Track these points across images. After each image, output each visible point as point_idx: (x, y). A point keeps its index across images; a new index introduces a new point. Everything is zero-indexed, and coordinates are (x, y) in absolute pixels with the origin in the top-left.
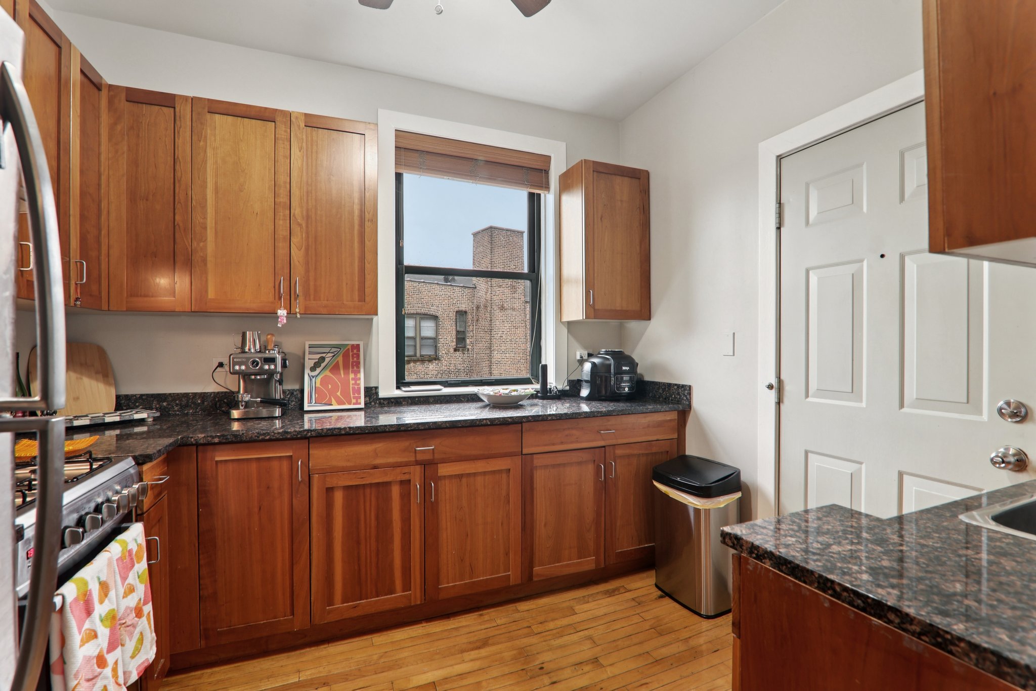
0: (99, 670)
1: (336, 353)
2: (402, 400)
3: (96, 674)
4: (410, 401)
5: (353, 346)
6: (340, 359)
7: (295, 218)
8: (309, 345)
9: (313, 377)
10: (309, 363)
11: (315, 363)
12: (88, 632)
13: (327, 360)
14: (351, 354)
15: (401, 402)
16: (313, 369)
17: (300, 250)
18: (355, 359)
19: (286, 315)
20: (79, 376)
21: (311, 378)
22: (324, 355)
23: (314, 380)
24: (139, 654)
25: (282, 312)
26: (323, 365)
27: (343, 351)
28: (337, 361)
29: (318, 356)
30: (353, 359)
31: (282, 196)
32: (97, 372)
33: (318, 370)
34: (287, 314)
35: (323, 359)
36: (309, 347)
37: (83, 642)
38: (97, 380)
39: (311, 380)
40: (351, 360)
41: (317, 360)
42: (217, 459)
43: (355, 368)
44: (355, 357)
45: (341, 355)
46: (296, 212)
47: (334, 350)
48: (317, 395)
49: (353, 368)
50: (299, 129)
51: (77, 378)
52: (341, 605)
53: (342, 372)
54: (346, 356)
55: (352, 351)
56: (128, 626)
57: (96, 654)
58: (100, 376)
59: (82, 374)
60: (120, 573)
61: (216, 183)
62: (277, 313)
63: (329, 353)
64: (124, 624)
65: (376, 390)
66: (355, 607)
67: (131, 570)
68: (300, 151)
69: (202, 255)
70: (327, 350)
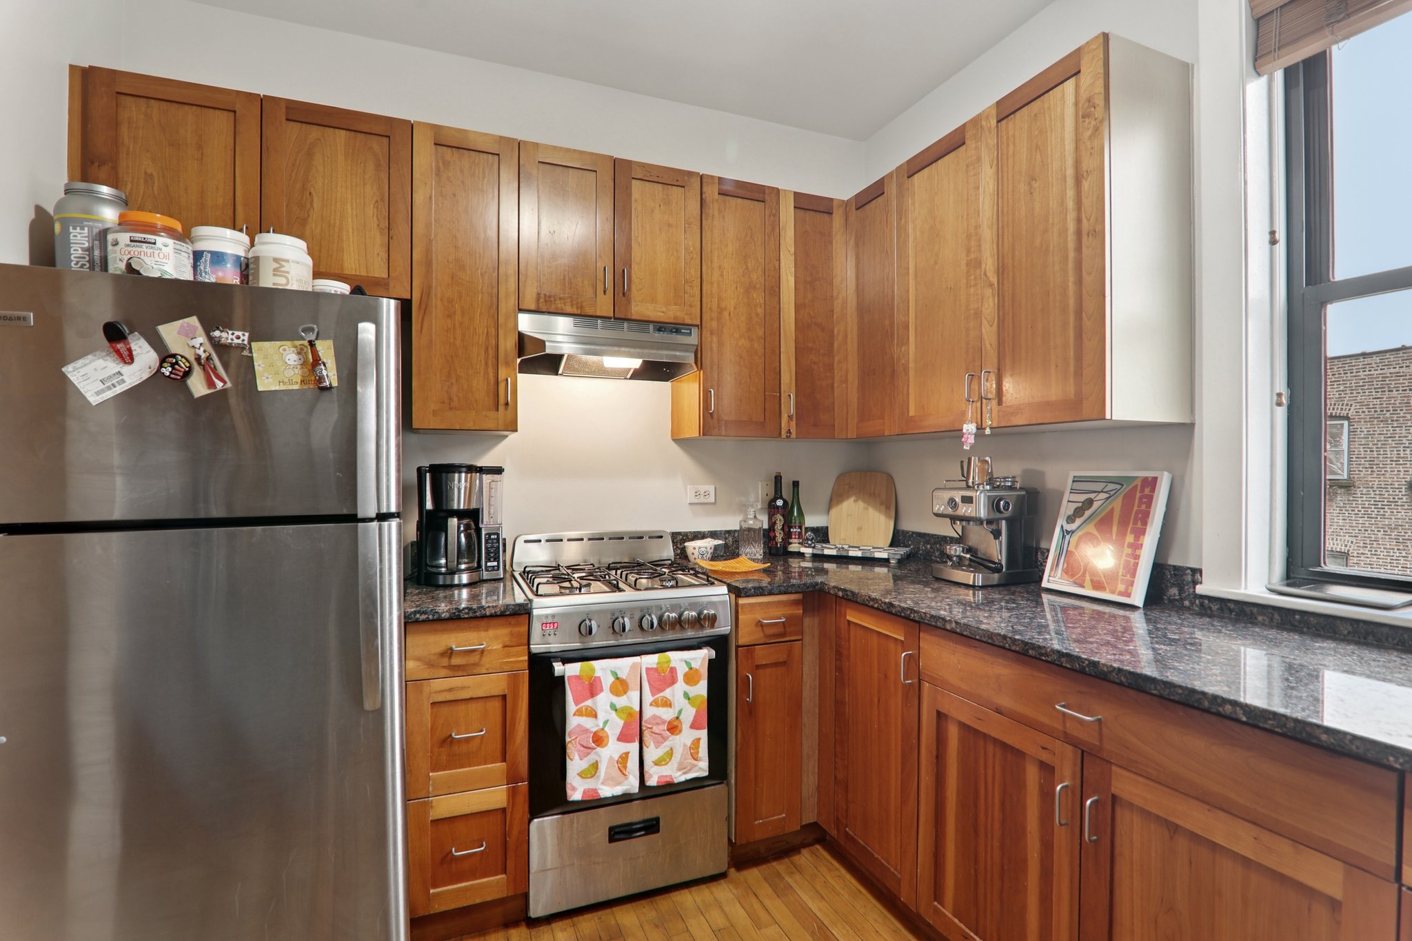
0: (593, 744)
1: (1112, 493)
2: (1255, 610)
3: (590, 746)
4: (1276, 616)
5: (1145, 480)
6: (1117, 504)
7: (986, 276)
8: (1074, 477)
9: (1068, 532)
10: (1067, 509)
11: (1076, 509)
12: (589, 709)
13: (1096, 505)
14: (1138, 495)
15: (1252, 613)
16: (1070, 519)
17: (991, 326)
18: (1143, 507)
19: (974, 430)
20: (866, 506)
21: (1065, 533)
22: (1092, 496)
23: (1068, 537)
24: (666, 766)
25: (969, 428)
26: (1088, 513)
27: (1126, 488)
28: (1110, 507)
29: (1083, 497)
30: (1139, 506)
31: (973, 249)
32: (882, 504)
33: (1078, 521)
34: (977, 429)
35: (1090, 502)
36: (1073, 481)
37: (579, 713)
38: (880, 511)
39: (1064, 537)
40: (1135, 508)
41: (1080, 505)
42: (849, 618)
43: (1139, 525)
44: (1145, 503)
45: (1122, 495)
46: (988, 267)
47: (1111, 486)
48: (1066, 565)
49: (1135, 523)
50: (990, 132)
51: (864, 508)
52: (950, 916)
53: (1115, 529)
54: (1129, 498)
55: (1142, 490)
56: (654, 733)
57: (594, 730)
58: (883, 508)
59: (869, 504)
60: (649, 682)
61: (916, 264)
62: (962, 430)
63: (1102, 492)
64: (649, 728)
65: (1193, 575)
66: (966, 938)
67: (671, 686)
68: (991, 168)
69: (903, 361)
70: (1099, 487)
